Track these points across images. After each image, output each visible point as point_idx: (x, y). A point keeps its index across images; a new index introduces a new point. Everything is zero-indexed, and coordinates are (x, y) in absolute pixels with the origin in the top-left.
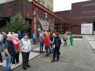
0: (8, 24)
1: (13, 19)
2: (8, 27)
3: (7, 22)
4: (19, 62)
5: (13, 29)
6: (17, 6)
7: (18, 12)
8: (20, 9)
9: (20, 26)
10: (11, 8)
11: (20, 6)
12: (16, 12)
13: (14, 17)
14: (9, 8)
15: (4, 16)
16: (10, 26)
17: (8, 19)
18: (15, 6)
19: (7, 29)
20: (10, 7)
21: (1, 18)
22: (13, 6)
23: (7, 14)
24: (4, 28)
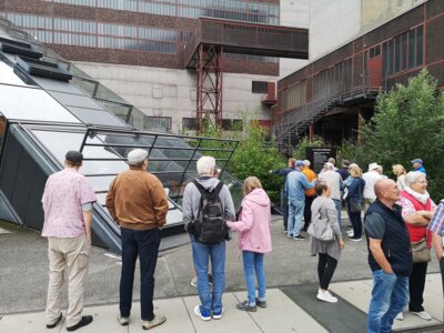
0: (363, 128)
1: (388, 104)
2: (364, 141)
3: (361, 119)
4: (422, 309)
5: (385, 149)
6: (412, 36)
7: (411, 65)
8: (427, 47)
10: (378, 53)
11: (427, 35)
12: (404, 68)
13: (392, 93)
14: (372, 56)
15: (348, 95)
16: (370, 134)
17: (367, 107)
18: (398, 42)
19: (360, 149)
20: (375, 52)
21: (337, 105)
22: (391, 42)
23: (362, 87)
24: (348, 145)
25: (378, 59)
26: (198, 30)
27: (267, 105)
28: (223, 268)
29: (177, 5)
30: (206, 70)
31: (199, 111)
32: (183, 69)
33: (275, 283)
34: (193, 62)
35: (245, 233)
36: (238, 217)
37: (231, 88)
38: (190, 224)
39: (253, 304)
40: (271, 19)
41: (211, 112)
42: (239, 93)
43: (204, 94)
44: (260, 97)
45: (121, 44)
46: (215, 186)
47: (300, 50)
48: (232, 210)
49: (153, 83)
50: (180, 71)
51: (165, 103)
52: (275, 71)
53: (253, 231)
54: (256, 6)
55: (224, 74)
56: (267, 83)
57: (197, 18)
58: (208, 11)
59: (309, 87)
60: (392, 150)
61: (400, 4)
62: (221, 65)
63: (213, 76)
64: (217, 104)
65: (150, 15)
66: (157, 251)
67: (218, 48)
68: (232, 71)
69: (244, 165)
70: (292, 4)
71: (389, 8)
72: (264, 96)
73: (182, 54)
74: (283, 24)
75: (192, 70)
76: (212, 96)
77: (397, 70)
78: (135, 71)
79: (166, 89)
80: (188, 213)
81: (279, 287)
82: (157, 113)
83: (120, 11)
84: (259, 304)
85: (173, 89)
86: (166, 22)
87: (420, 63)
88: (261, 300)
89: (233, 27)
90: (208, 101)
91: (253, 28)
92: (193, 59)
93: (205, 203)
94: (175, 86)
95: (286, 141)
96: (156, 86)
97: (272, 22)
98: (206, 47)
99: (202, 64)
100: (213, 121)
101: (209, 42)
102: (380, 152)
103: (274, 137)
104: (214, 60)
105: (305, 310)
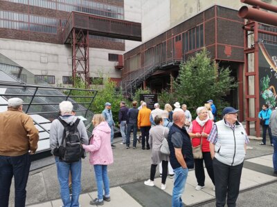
0: (173, 83)
1: (186, 68)
2: (174, 90)
3: (172, 77)
5: (186, 95)
6: (197, 31)
7: (197, 47)
9: (204, 86)
10: (180, 39)
11: (205, 30)
12: (194, 48)
13: (188, 62)
14: (176, 41)
15: (165, 63)
16: (177, 86)
17: (175, 70)
18: (190, 34)
19: (171, 95)
20: (178, 38)
21: (158, 69)
22: (187, 33)
23: (172, 58)
24: (165, 92)
25: (180, 43)
26: (71, 19)
27: (118, 68)
28: (79, 178)
29: (56, 2)
30: (77, 45)
31: (74, 72)
32: (62, 44)
33: (118, 183)
34: (69, 40)
35: (95, 152)
36: (90, 142)
37: (95, 57)
38: (56, 149)
39: (101, 200)
40: (119, 16)
41: (82, 72)
42: (100, 61)
43: (77, 61)
44: (114, 64)
45: (16, 26)
46: (74, 121)
47: (136, 36)
48: (86, 137)
49: (40, 53)
50: (60, 45)
51: (50, 66)
52: (122, 48)
53: (101, 151)
54: (109, 7)
55: (90, 49)
56: (117, 55)
57: (70, 12)
58: (79, 8)
59: (143, 58)
60: (189, 95)
61: (191, 11)
62: (88, 43)
63: (83, 49)
64: (86, 67)
65: (38, 8)
66: (29, 171)
67: (85, 32)
68: (95, 47)
69: (102, 106)
70: (131, 7)
71: (185, 14)
72: (116, 63)
73: (61, 34)
74: (126, 19)
75: (68, 45)
76: (83, 62)
77: (190, 49)
78: (28, 44)
79: (50, 58)
80: (54, 141)
81: (120, 185)
82: (44, 73)
83: (15, 3)
84: (106, 199)
85: (55, 58)
86: (50, 13)
87: (202, 45)
88: (107, 196)
89: (95, 19)
90: (80, 65)
91: (108, 20)
92: (69, 38)
93: (67, 133)
94: (57, 55)
95: (129, 90)
96: (43, 55)
97: (119, 18)
98: (77, 31)
99: (75, 41)
100: (84, 78)
101: (79, 27)
102: (183, 97)
103: (121, 88)
104: (83, 39)
105: (135, 199)
